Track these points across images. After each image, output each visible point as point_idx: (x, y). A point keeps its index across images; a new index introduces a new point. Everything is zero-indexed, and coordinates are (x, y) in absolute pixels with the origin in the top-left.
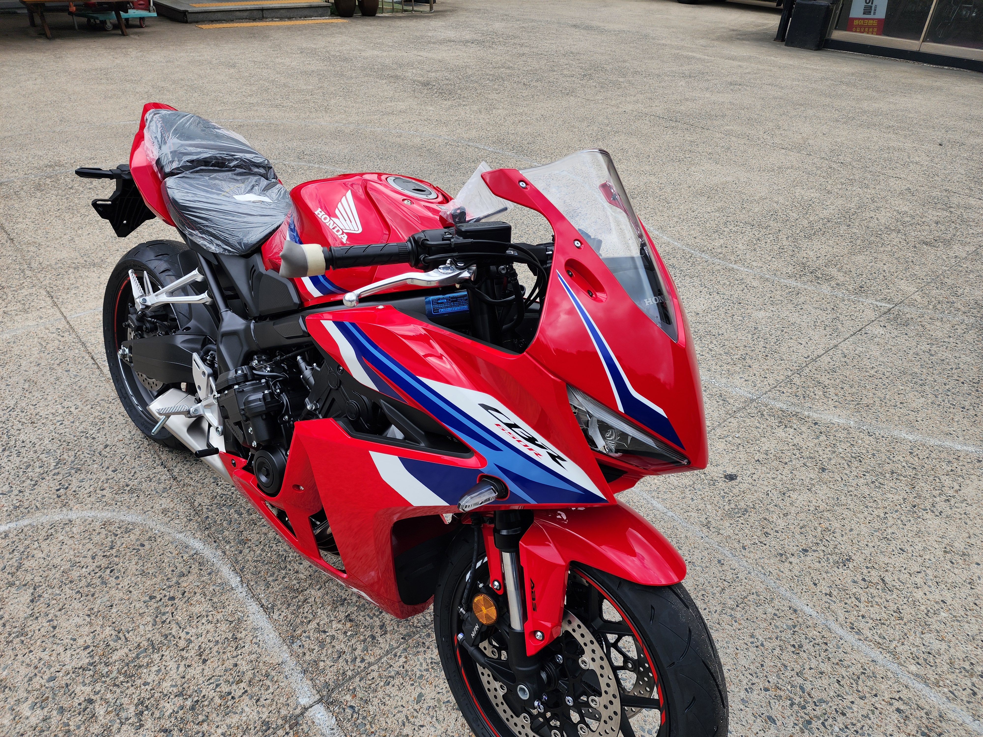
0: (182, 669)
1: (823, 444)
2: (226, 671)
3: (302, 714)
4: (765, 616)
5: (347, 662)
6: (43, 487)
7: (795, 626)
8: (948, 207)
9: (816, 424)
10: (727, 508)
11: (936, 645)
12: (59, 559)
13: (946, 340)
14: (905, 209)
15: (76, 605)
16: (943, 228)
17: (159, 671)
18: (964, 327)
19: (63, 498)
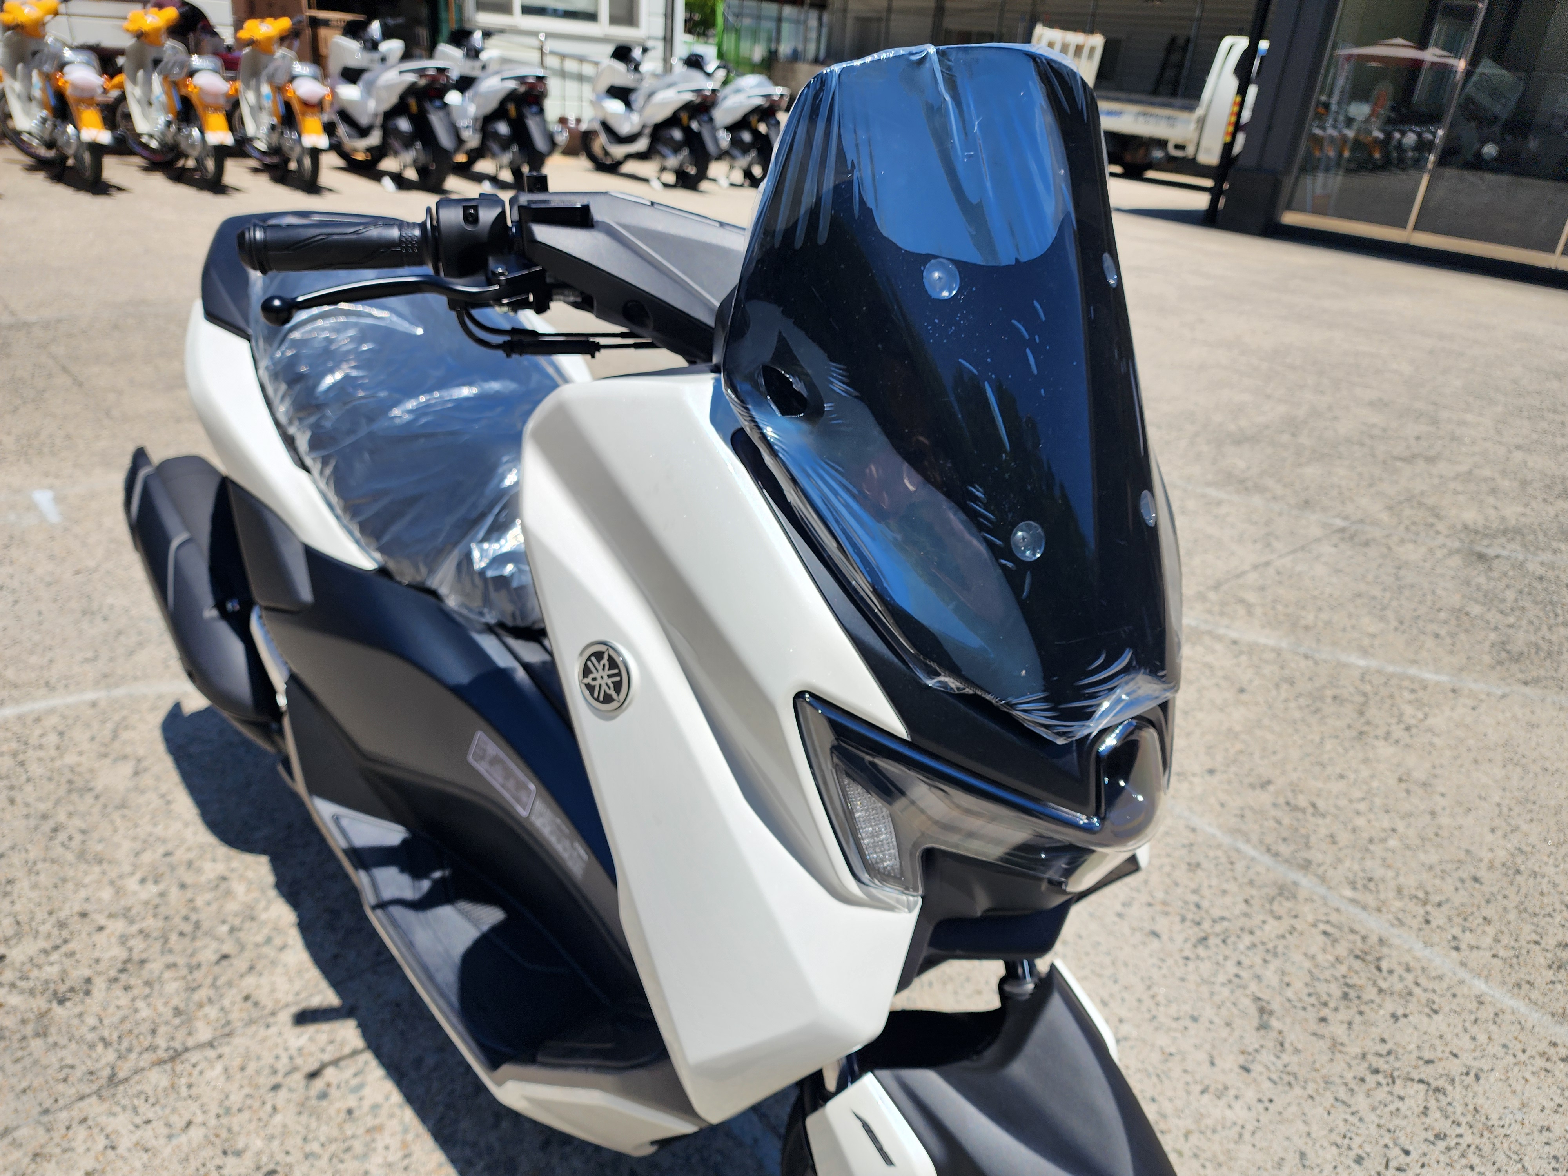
1: (1242, 665)
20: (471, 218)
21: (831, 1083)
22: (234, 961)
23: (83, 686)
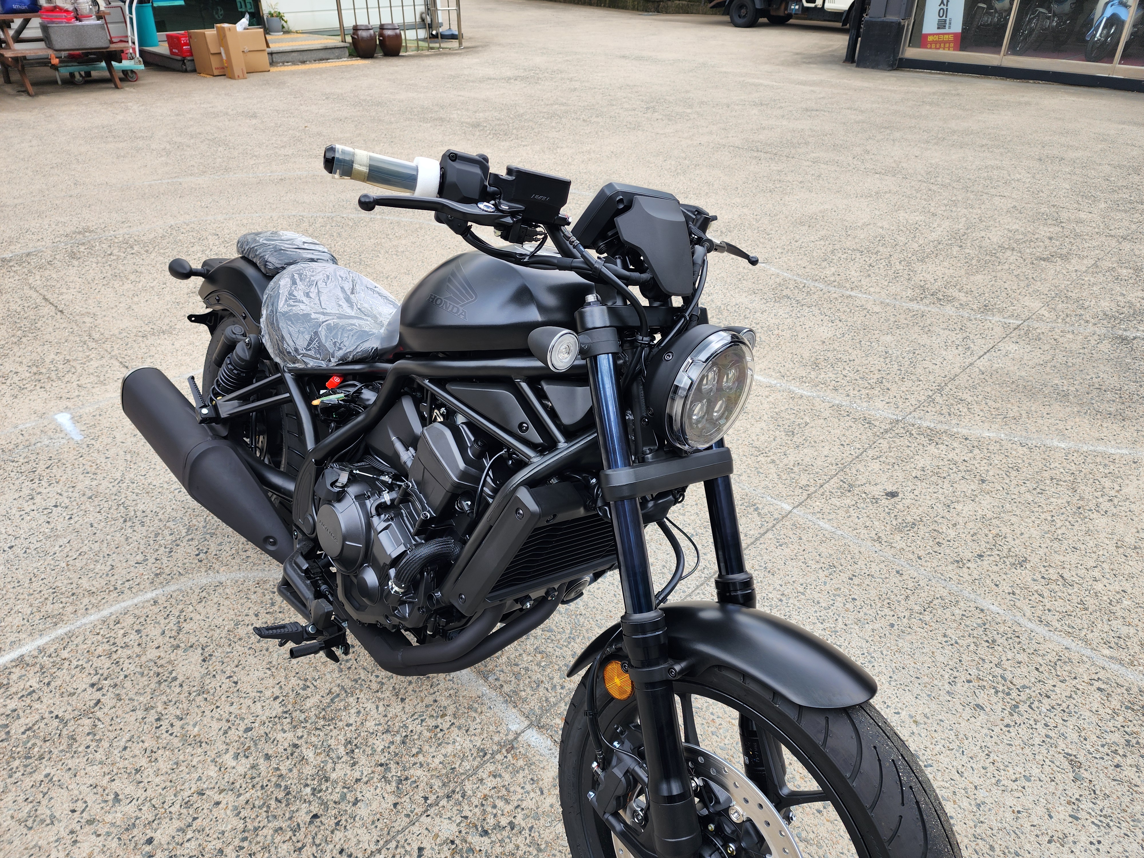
0: (381, 709)
1: (978, 457)
2: (427, 706)
3: (516, 738)
4: (953, 617)
5: (547, 690)
6: (180, 553)
7: (984, 624)
8: (1058, 222)
9: (966, 439)
10: (894, 523)
11: (1124, 630)
12: (221, 619)
13: (1081, 351)
14: (1014, 227)
15: (251, 660)
16: (1058, 243)
17: (359, 712)
18: (1096, 337)
19: (205, 562)
22: (323, 819)
23: (142, 587)
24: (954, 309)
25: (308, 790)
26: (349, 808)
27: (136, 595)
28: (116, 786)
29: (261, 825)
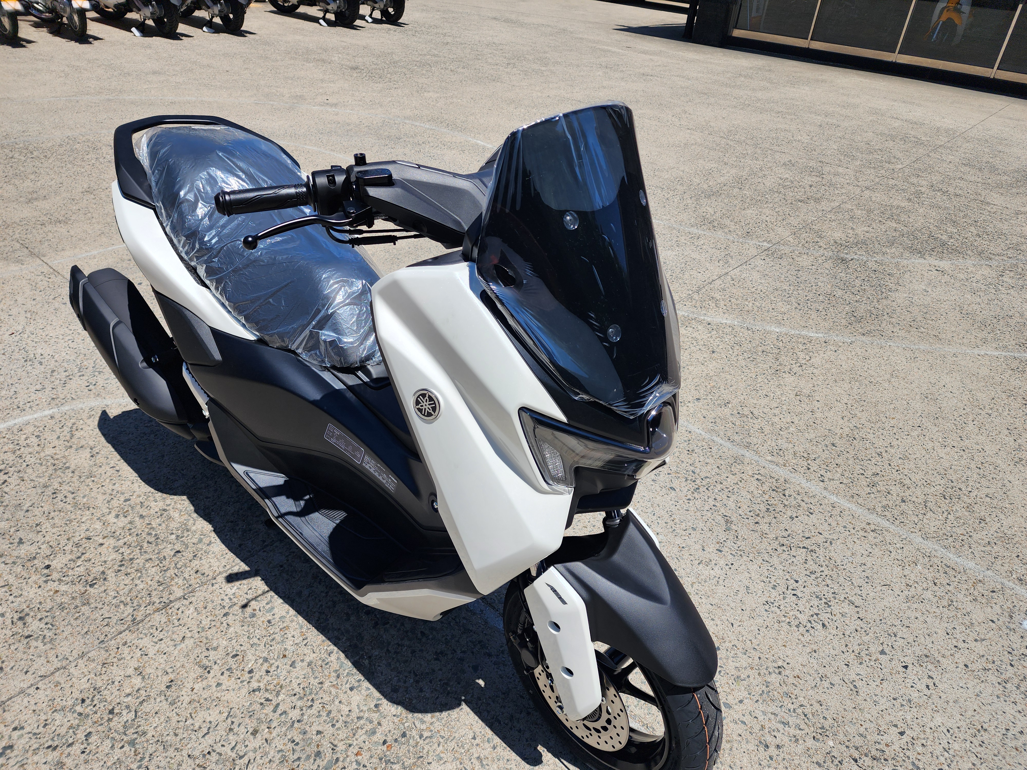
1: (714, 337)
6: (73, 385)
7: (690, 442)
8: (821, 175)
9: (709, 324)
11: (785, 446)
13: (810, 267)
18: (823, 258)
19: (94, 391)
20: (332, 181)
21: (534, 573)
22: (184, 554)
23: (40, 407)
24: (723, 234)
25: (173, 537)
26: (204, 548)
27: (35, 412)
28: (21, 534)
29: (136, 557)
